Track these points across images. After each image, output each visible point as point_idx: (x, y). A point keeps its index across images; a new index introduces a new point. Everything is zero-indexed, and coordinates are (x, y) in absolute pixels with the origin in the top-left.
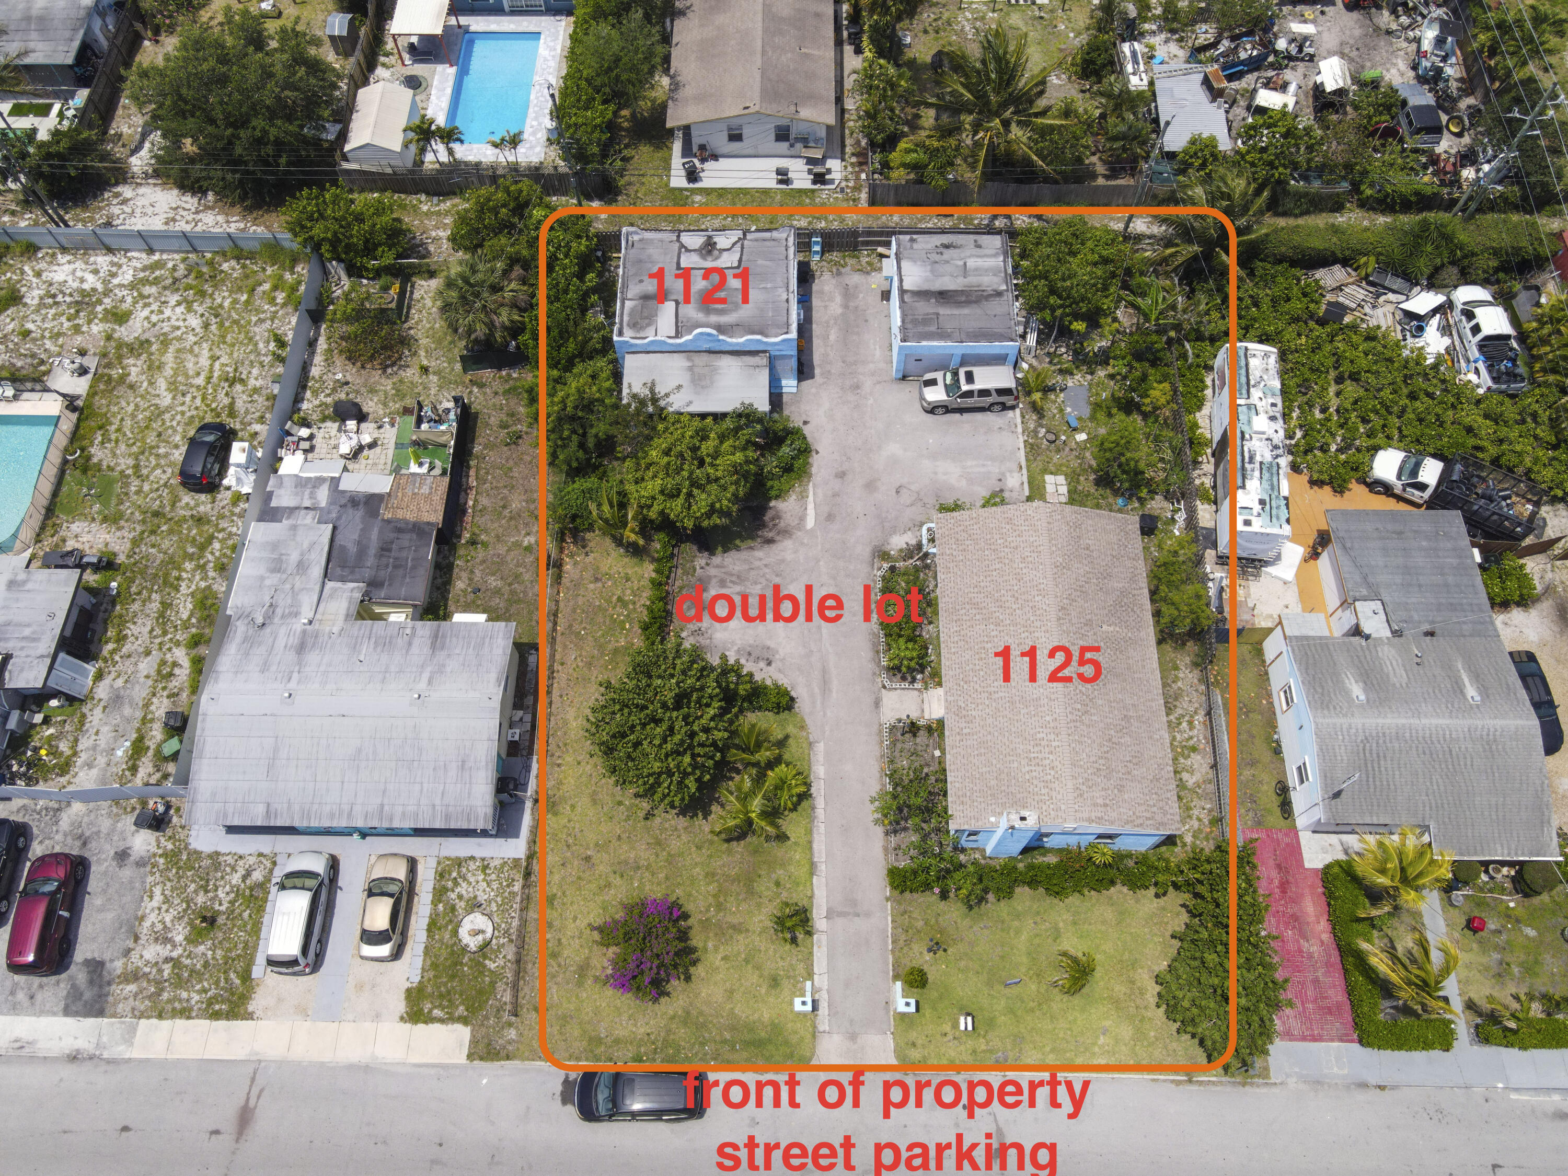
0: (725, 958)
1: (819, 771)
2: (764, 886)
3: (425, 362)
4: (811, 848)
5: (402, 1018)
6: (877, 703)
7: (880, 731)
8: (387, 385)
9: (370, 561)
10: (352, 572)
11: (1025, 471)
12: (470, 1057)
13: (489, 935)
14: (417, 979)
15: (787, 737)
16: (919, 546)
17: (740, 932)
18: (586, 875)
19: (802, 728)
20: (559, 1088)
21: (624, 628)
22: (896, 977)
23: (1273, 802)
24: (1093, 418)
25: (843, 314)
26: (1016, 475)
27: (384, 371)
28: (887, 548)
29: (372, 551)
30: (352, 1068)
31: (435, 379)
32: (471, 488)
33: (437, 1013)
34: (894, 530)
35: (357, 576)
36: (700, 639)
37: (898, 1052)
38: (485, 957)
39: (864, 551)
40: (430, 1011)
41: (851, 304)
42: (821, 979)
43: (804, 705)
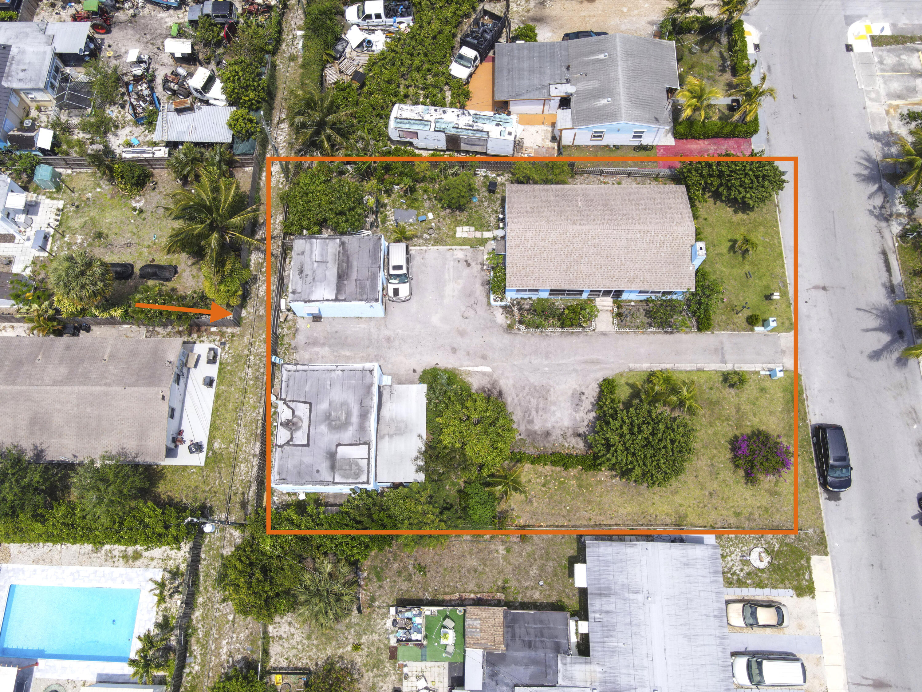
0: (755, 415)
1: (645, 366)
2: (714, 395)
3: (349, 648)
4: (689, 371)
5: (813, 597)
6: (604, 334)
7: (621, 333)
9: (541, 654)
10: (550, 667)
11: (453, 248)
12: (826, 554)
13: (761, 550)
14: (790, 590)
15: (627, 384)
16: (504, 308)
17: (739, 408)
18: (721, 494)
19: (621, 375)
20: (833, 502)
21: (564, 482)
22: (752, 330)
23: (643, 154)
24: (418, 208)
25: (330, 346)
26: (455, 252)
27: (357, 680)
28: (505, 325)
29: (532, 654)
30: (843, 625)
31: (364, 639)
33: (807, 577)
34: (493, 321)
35: (553, 663)
36: (568, 435)
37: (788, 330)
38: (773, 551)
39: (507, 339)
40: (807, 581)
41: (322, 341)
42: (757, 367)
43: (608, 374)
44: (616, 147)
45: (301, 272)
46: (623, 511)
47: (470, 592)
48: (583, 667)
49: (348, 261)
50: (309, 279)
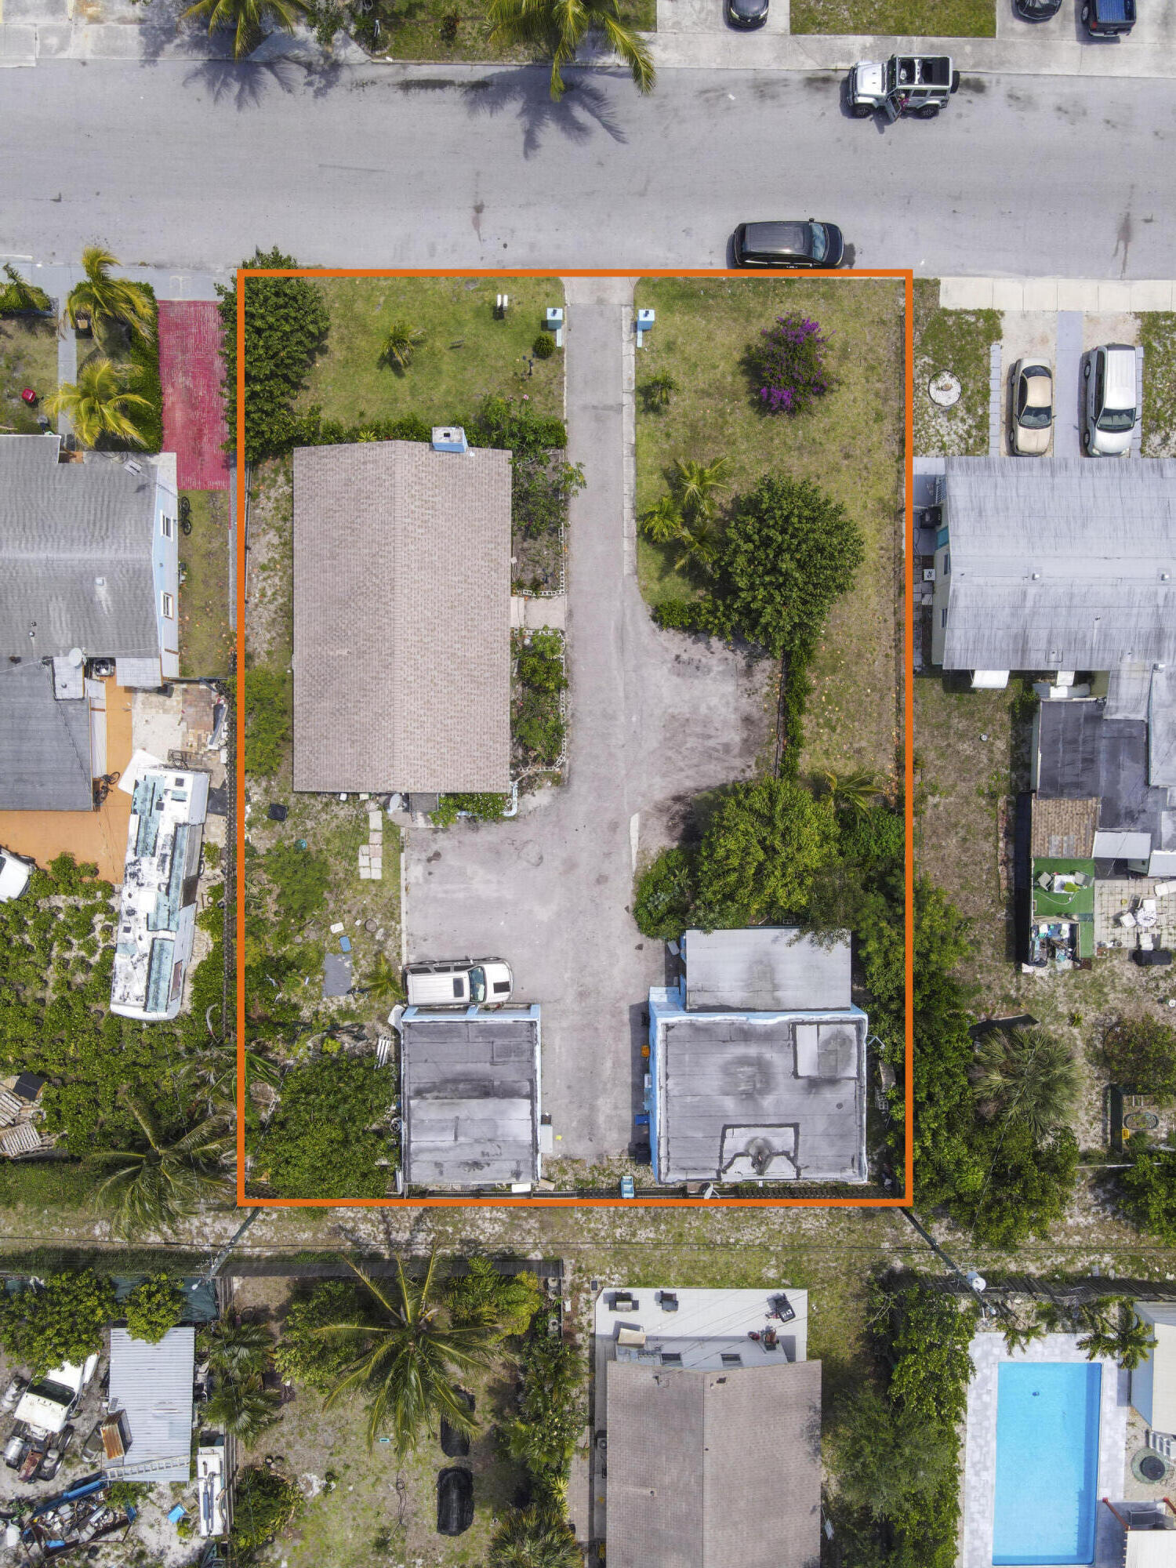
0: (715, 367)
1: (628, 546)
2: (680, 432)
3: (1076, 1031)
4: (637, 470)
5: (1002, 314)
6: (570, 615)
7: (568, 586)
8: (1114, 999)
9: (1103, 745)
10: (1120, 731)
11: (403, 884)
12: (937, 283)
13: (933, 386)
14: (992, 348)
15: (660, 579)
16: (522, 791)
17: (703, 391)
18: (847, 441)
19: (645, 589)
20: (856, 258)
21: (828, 696)
22: (561, 351)
23: (195, 517)
24: (321, 953)
25: (596, 1097)
26: (412, 880)
27: (1120, 1017)
28: (555, 790)
29: (1103, 757)
30: (1041, 274)
31: (1063, 1009)
32: (1004, 863)
33: (972, 319)
34: (547, 810)
35: (1115, 726)
36: (748, 685)
37: (560, 287)
38: (934, 367)
39: (579, 786)
40: (978, 320)
41: (586, 1112)
42: (628, 350)
43: (643, 612)
44: (183, 567)
45: (476, 1165)
46: (874, 601)
47: (996, 848)
48: (1124, 682)
49: (455, 1081)
50: (490, 1149)
